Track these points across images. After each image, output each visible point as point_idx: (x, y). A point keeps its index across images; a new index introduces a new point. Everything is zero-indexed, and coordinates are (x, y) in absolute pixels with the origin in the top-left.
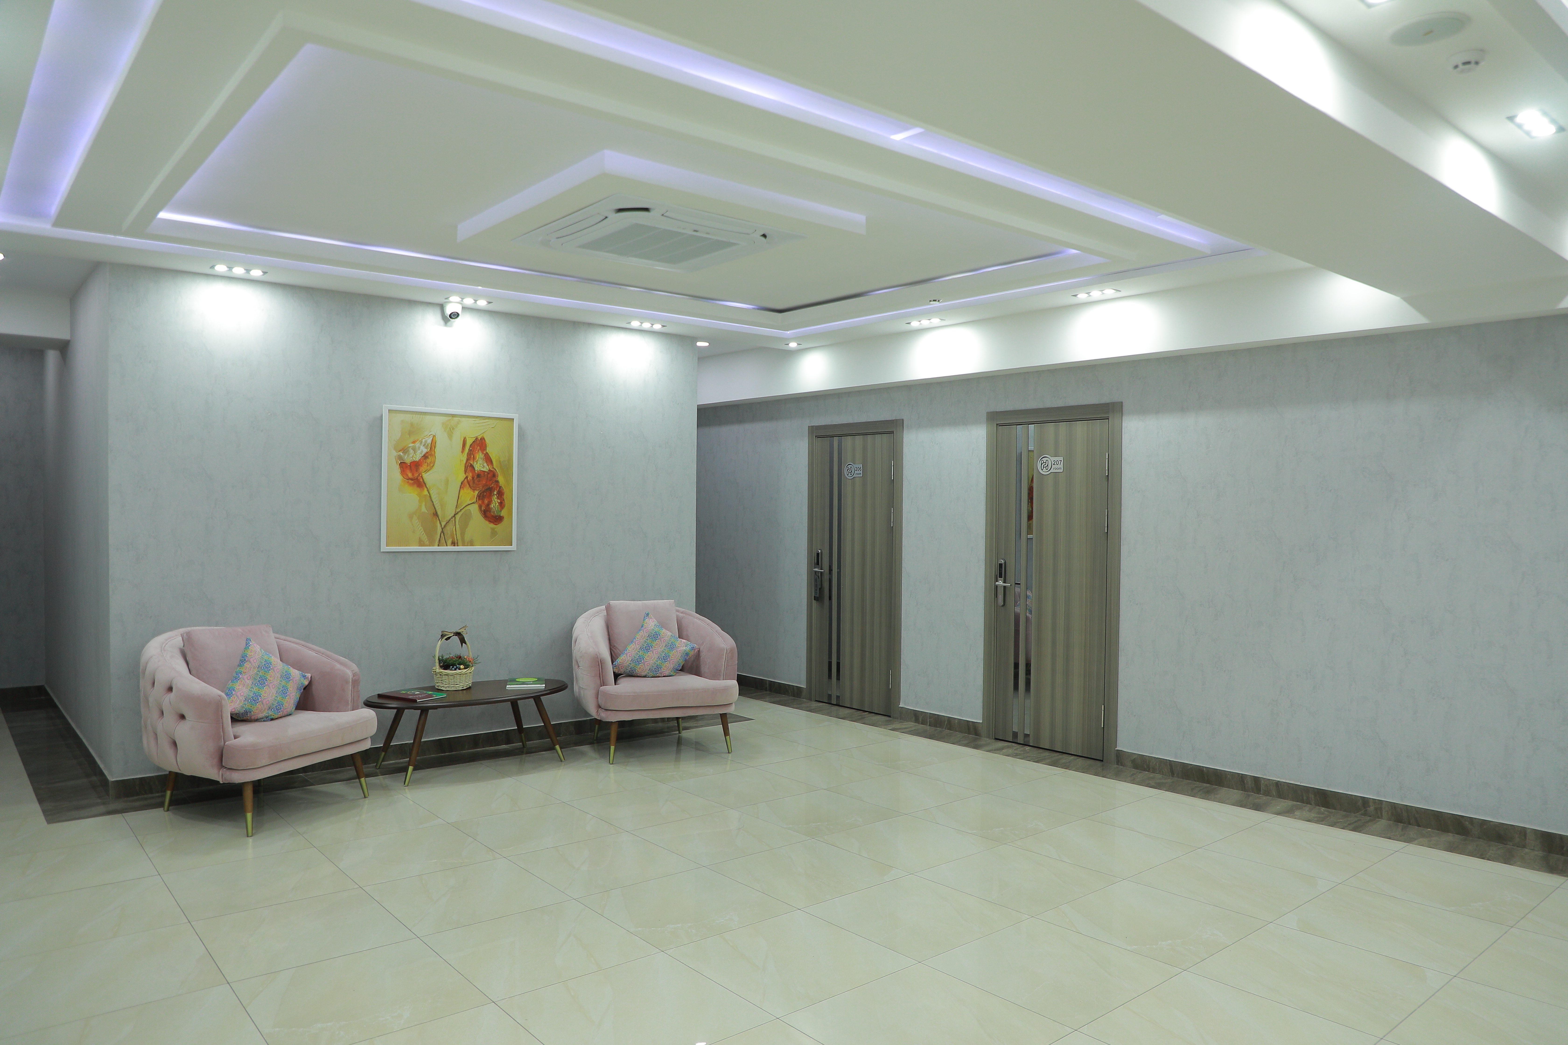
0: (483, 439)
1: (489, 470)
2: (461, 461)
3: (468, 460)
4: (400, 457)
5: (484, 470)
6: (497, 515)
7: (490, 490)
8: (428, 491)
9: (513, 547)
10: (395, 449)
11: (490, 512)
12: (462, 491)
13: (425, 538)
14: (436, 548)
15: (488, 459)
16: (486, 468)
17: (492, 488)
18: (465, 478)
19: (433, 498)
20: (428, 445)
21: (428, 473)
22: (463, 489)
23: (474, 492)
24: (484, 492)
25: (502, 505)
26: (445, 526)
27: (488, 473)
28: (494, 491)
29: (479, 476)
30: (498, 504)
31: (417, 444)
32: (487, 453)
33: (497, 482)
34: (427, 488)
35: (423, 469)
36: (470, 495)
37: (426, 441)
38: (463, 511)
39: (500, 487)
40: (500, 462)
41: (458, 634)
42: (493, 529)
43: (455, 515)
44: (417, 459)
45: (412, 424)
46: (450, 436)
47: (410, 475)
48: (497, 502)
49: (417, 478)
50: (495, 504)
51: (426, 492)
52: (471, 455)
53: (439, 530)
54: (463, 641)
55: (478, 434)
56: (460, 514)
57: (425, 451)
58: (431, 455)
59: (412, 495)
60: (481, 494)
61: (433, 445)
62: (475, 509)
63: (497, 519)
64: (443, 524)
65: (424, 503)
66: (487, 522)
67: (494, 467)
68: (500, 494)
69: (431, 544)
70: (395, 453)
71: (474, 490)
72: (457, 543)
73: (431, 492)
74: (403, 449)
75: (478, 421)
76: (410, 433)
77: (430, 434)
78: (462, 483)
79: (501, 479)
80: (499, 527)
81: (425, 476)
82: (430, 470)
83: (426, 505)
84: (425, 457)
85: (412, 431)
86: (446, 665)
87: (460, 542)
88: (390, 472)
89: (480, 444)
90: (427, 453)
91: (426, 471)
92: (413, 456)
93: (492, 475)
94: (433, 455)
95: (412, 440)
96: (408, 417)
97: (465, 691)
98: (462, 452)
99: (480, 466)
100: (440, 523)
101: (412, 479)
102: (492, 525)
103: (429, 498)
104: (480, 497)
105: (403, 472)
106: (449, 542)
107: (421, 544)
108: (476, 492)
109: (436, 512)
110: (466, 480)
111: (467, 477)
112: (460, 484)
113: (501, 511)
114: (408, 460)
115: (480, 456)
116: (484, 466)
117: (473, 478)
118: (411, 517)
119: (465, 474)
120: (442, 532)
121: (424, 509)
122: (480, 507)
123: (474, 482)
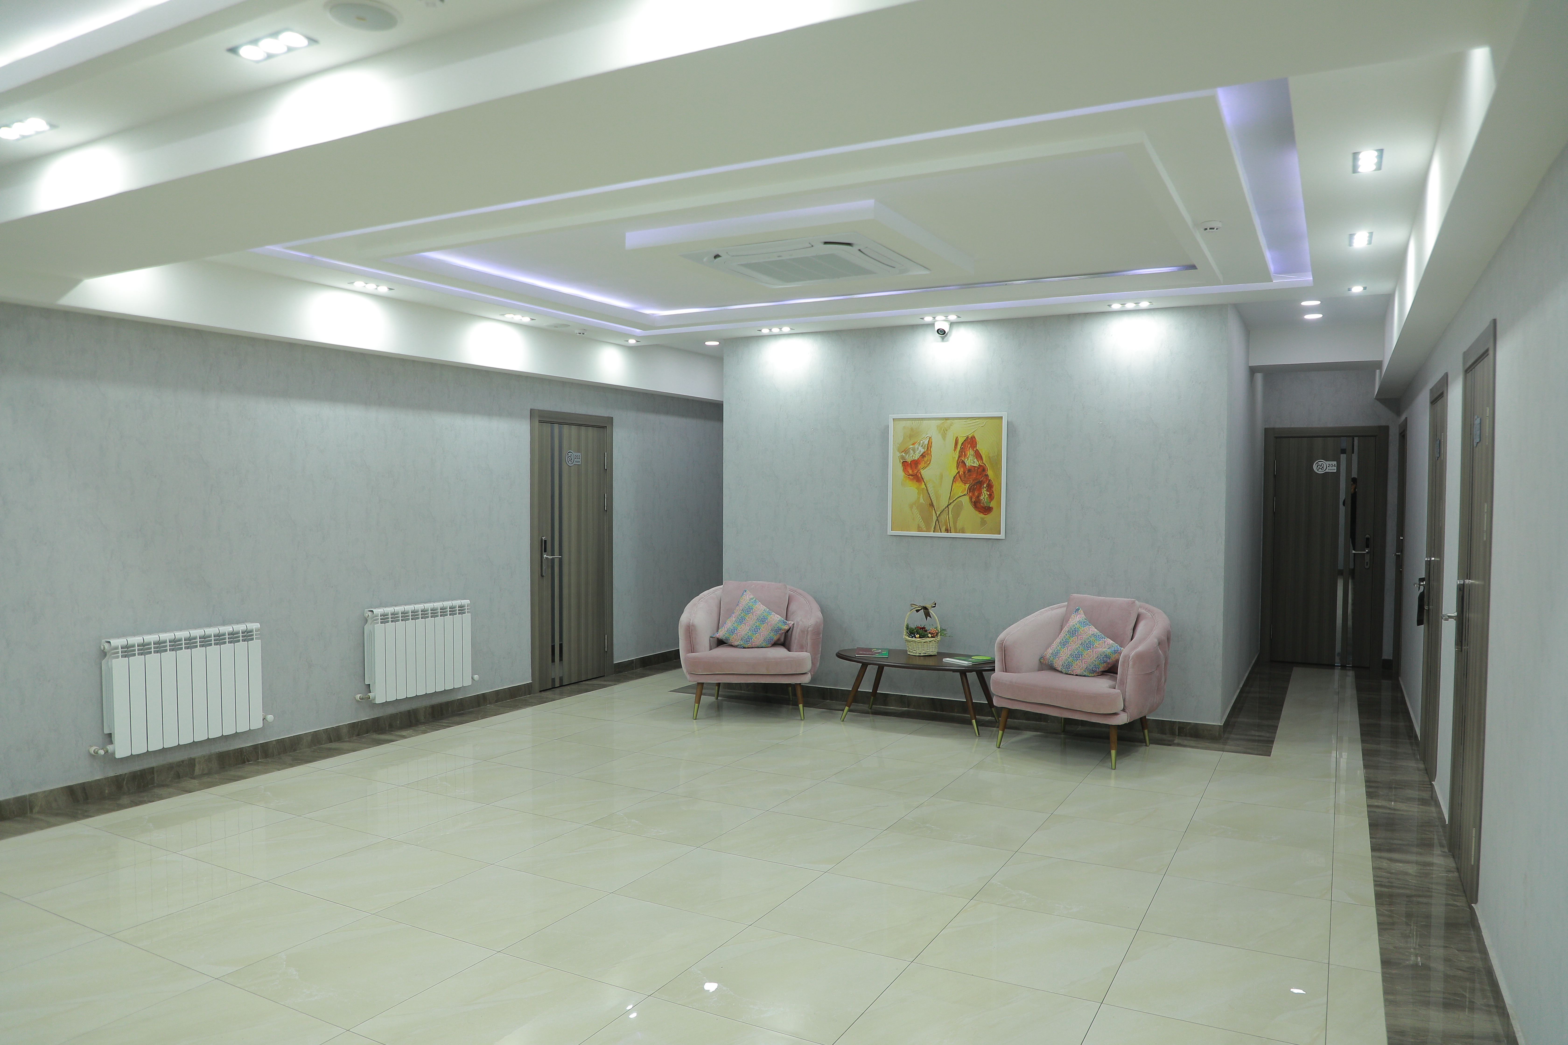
0: (973, 438)
1: (979, 465)
2: (954, 458)
3: (959, 457)
4: (902, 457)
5: (975, 465)
6: (986, 506)
7: (980, 483)
8: (925, 485)
9: (1002, 536)
10: (898, 450)
11: (980, 503)
12: (954, 484)
13: (923, 525)
14: (932, 534)
15: (978, 455)
16: (976, 464)
17: (982, 481)
18: (957, 473)
19: (929, 491)
20: (925, 446)
21: (925, 470)
22: (956, 483)
23: (965, 485)
24: (974, 485)
25: (991, 497)
26: (939, 515)
27: (978, 468)
28: (984, 484)
29: (969, 471)
30: (987, 496)
31: (916, 446)
32: (977, 450)
33: (987, 476)
34: (924, 482)
35: (921, 466)
36: (961, 488)
37: (923, 443)
38: (955, 502)
39: (990, 480)
40: (989, 457)
41: (925, 608)
42: (982, 519)
43: (948, 505)
44: (916, 458)
45: (912, 429)
46: (944, 436)
47: (910, 472)
48: (987, 494)
49: (916, 474)
50: (985, 496)
51: (923, 486)
52: (962, 452)
53: (935, 518)
54: (927, 614)
55: (969, 434)
56: (953, 504)
57: (923, 451)
58: (928, 454)
59: (912, 488)
60: (971, 486)
61: (929, 446)
62: (966, 500)
63: (987, 510)
64: (938, 513)
65: (922, 495)
66: (977, 513)
67: (984, 462)
68: (990, 487)
69: (928, 530)
70: (899, 455)
71: (965, 484)
72: (950, 530)
73: (928, 486)
74: (905, 450)
75: (969, 421)
76: (911, 437)
77: (927, 436)
78: (954, 478)
79: (990, 473)
80: (988, 517)
81: (922, 472)
82: (927, 467)
83: (923, 497)
84: (923, 456)
85: (912, 434)
86: (912, 633)
87: (952, 530)
88: (895, 470)
89: (971, 442)
90: (924, 452)
91: (924, 468)
92: (913, 456)
93: (982, 469)
94: (930, 454)
95: (912, 442)
96: (909, 423)
97: (922, 657)
98: (955, 450)
99: (971, 461)
100: (935, 512)
101: (912, 475)
102: (982, 515)
103: (926, 491)
104: (971, 489)
105: (905, 470)
106: (943, 529)
107: (919, 529)
108: (967, 485)
109: (932, 503)
110: (958, 474)
111: (959, 472)
112: (953, 478)
113: (990, 502)
114: (909, 460)
115: (970, 452)
116: (974, 462)
117: (964, 473)
118: (911, 507)
119: (957, 469)
120: (937, 520)
121: (922, 501)
122: (971, 498)
123: (965, 476)
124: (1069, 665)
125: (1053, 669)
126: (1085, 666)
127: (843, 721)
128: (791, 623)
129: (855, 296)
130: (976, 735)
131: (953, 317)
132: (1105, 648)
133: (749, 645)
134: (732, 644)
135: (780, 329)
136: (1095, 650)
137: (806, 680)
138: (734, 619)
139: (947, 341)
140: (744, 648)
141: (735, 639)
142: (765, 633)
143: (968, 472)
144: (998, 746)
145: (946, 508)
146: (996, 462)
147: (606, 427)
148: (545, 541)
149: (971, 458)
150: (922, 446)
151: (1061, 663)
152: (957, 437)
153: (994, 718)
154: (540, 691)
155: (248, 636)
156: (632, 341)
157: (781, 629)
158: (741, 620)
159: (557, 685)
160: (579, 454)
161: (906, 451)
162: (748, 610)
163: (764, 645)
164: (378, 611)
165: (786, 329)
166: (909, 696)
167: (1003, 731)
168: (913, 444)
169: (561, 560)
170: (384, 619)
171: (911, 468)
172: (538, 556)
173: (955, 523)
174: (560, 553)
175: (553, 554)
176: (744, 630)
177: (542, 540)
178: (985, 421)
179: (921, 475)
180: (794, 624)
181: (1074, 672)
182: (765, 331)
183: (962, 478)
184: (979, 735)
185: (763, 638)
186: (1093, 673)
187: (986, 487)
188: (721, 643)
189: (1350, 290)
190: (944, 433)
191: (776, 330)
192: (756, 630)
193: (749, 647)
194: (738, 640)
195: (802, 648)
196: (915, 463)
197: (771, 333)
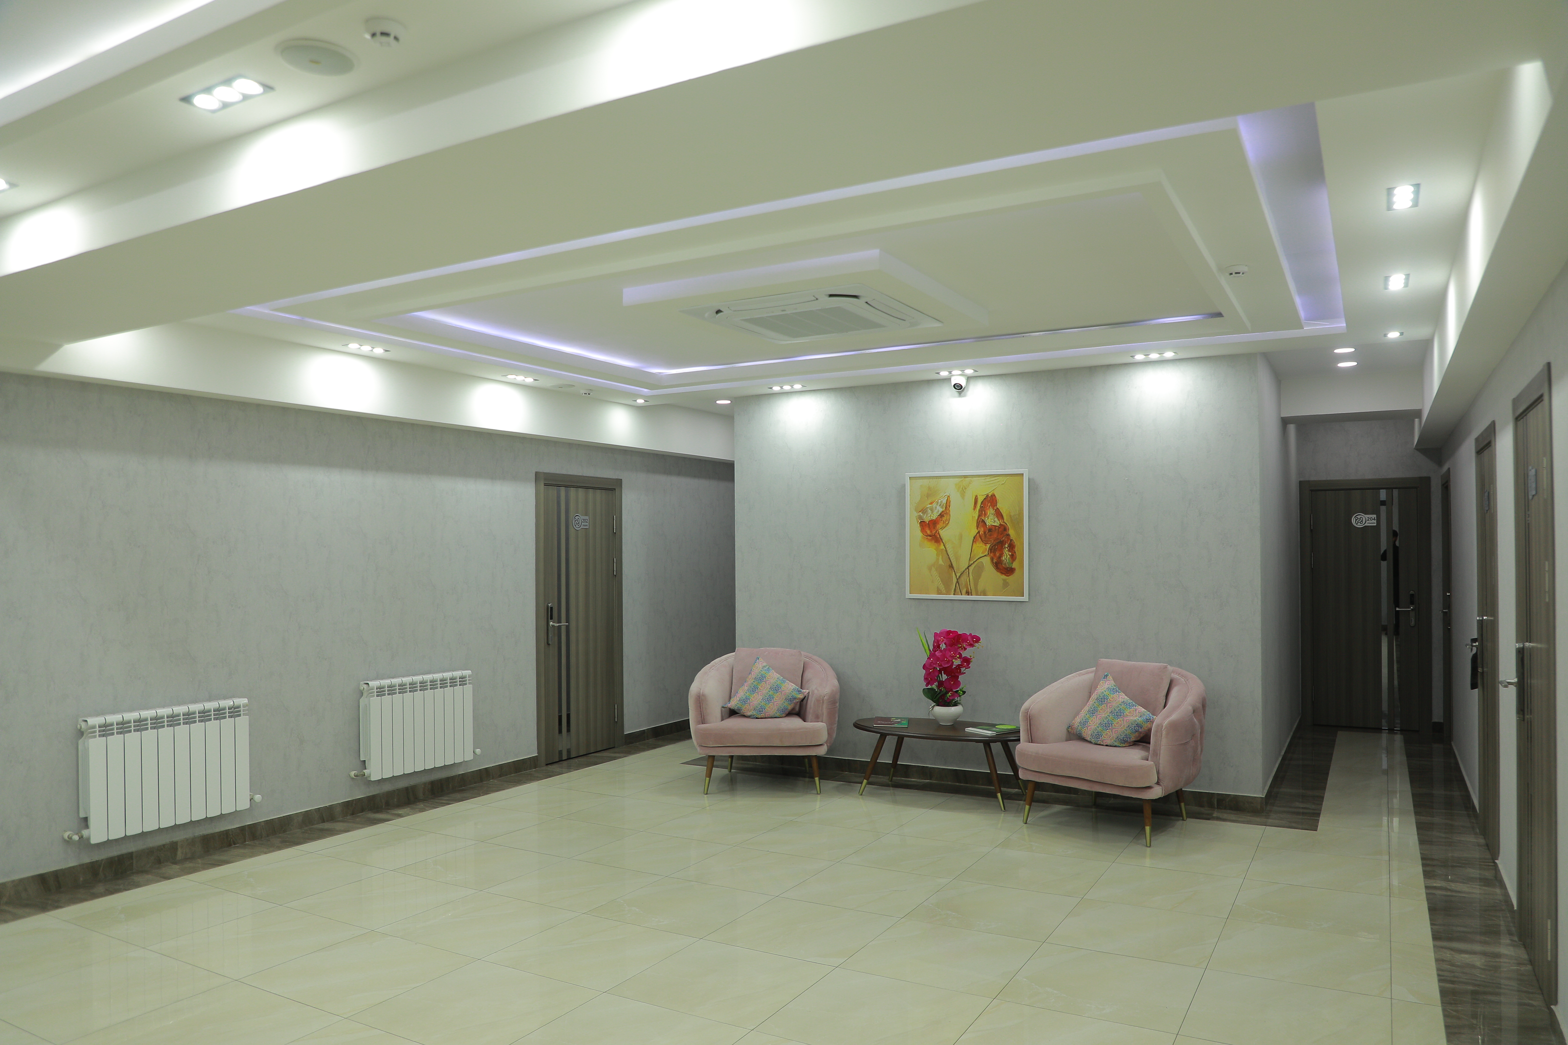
124: (1099, 735)
125: (1081, 738)
126: (1115, 735)
127: (861, 795)
128: (806, 691)
129: (867, 351)
130: (1002, 810)
131: (969, 372)
132: (1136, 716)
133: (763, 715)
134: (745, 714)
135: (792, 386)
136: (1125, 719)
137: (822, 751)
138: (746, 688)
139: (965, 396)
140: (757, 718)
141: (747, 710)
142: (779, 703)
143: (989, 532)
144: (1025, 822)
145: (966, 569)
146: (1018, 522)
147: (615, 489)
148: (552, 608)
149: (991, 517)
150: (940, 505)
151: (1090, 733)
152: (977, 496)
153: (1020, 790)
154: (547, 765)
155: (235, 712)
156: (640, 401)
157: (795, 698)
158: (754, 689)
159: (565, 757)
160: (587, 517)
161: (924, 511)
162: (761, 679)
163: (777, 715)
164: (374, 684)
165: (798, 387)
166: (931, 768)
167: (1030, 805)
168: (931, 503)
169: (568, 628)
170: (380, 692)
171: (930, 529)
172: (543, 623)
173: (976, 585)
174: (568, 621)
175: (559, 621)
176: (757, 700)
177: (548, 607)
178: (1005, 478)
179: (939, 535)
180: (809, 693)
181: (1104, 742)
182: (776, 389)
183: (982, 538)
184: (1005, 809)
185: (776, 708)
186: (1124, 744)
187: (1007, 548)
188: (733, 713)
189: (1385, 335)
190: (963, 491)
191: (787, 388)
192: (769, 699)
193: (763, 717)
194: (751, 710)
195: (817, 718)
196: (933, 524)
197: (782, 391)
